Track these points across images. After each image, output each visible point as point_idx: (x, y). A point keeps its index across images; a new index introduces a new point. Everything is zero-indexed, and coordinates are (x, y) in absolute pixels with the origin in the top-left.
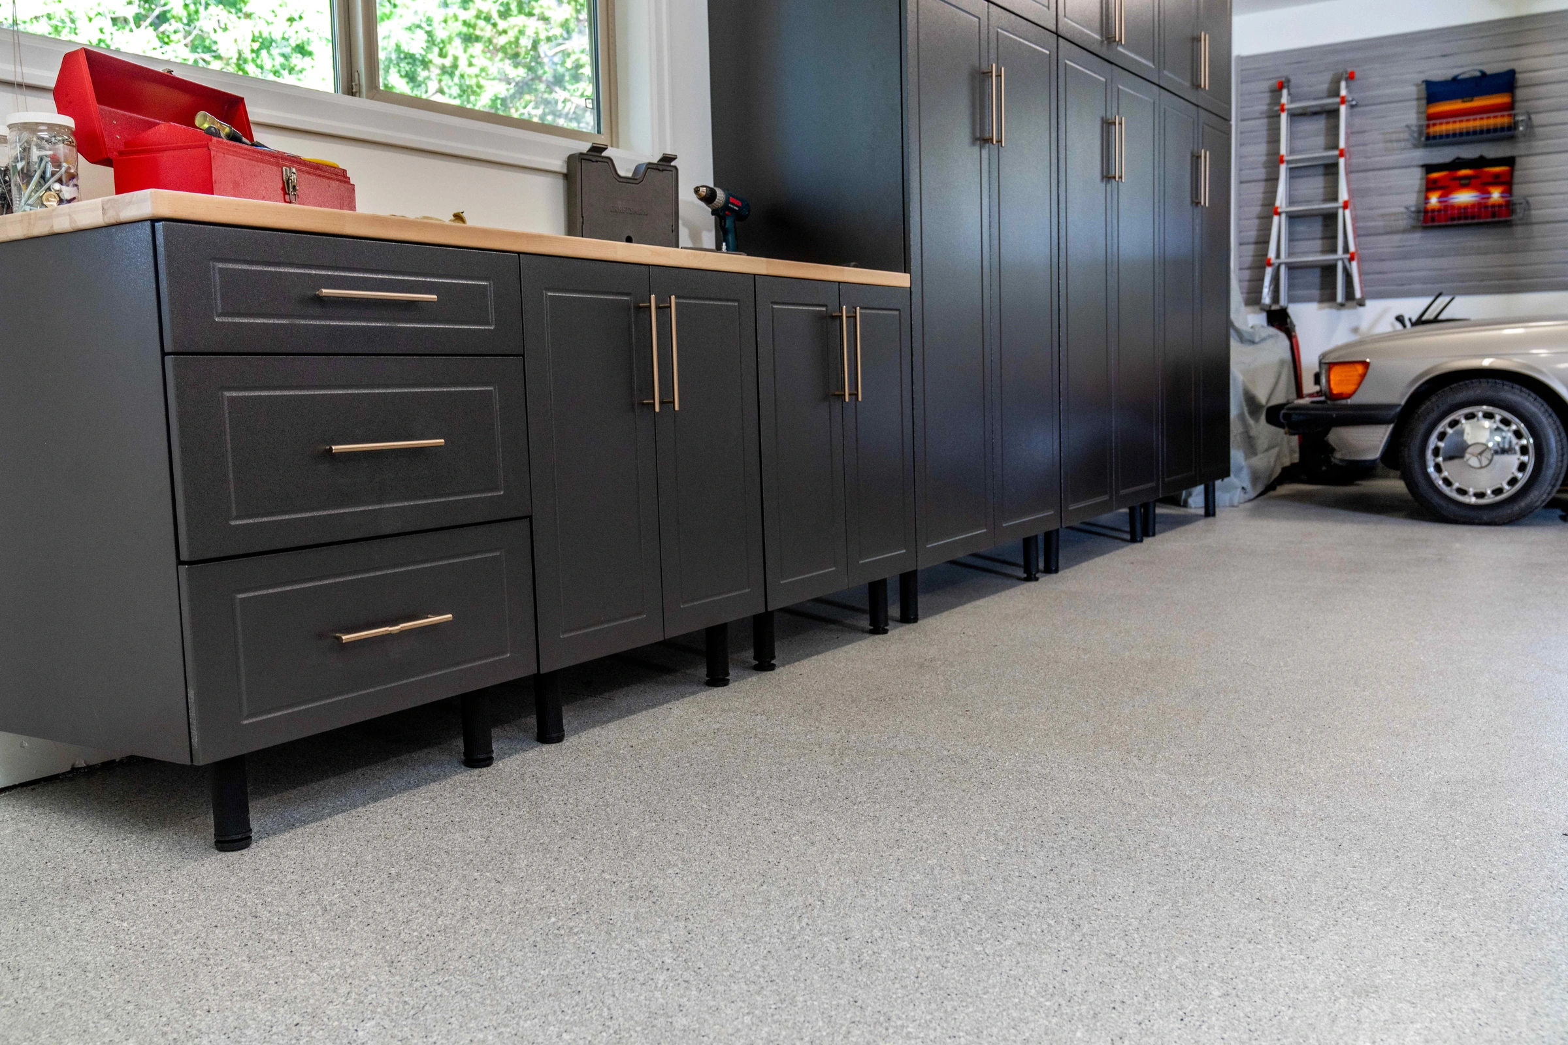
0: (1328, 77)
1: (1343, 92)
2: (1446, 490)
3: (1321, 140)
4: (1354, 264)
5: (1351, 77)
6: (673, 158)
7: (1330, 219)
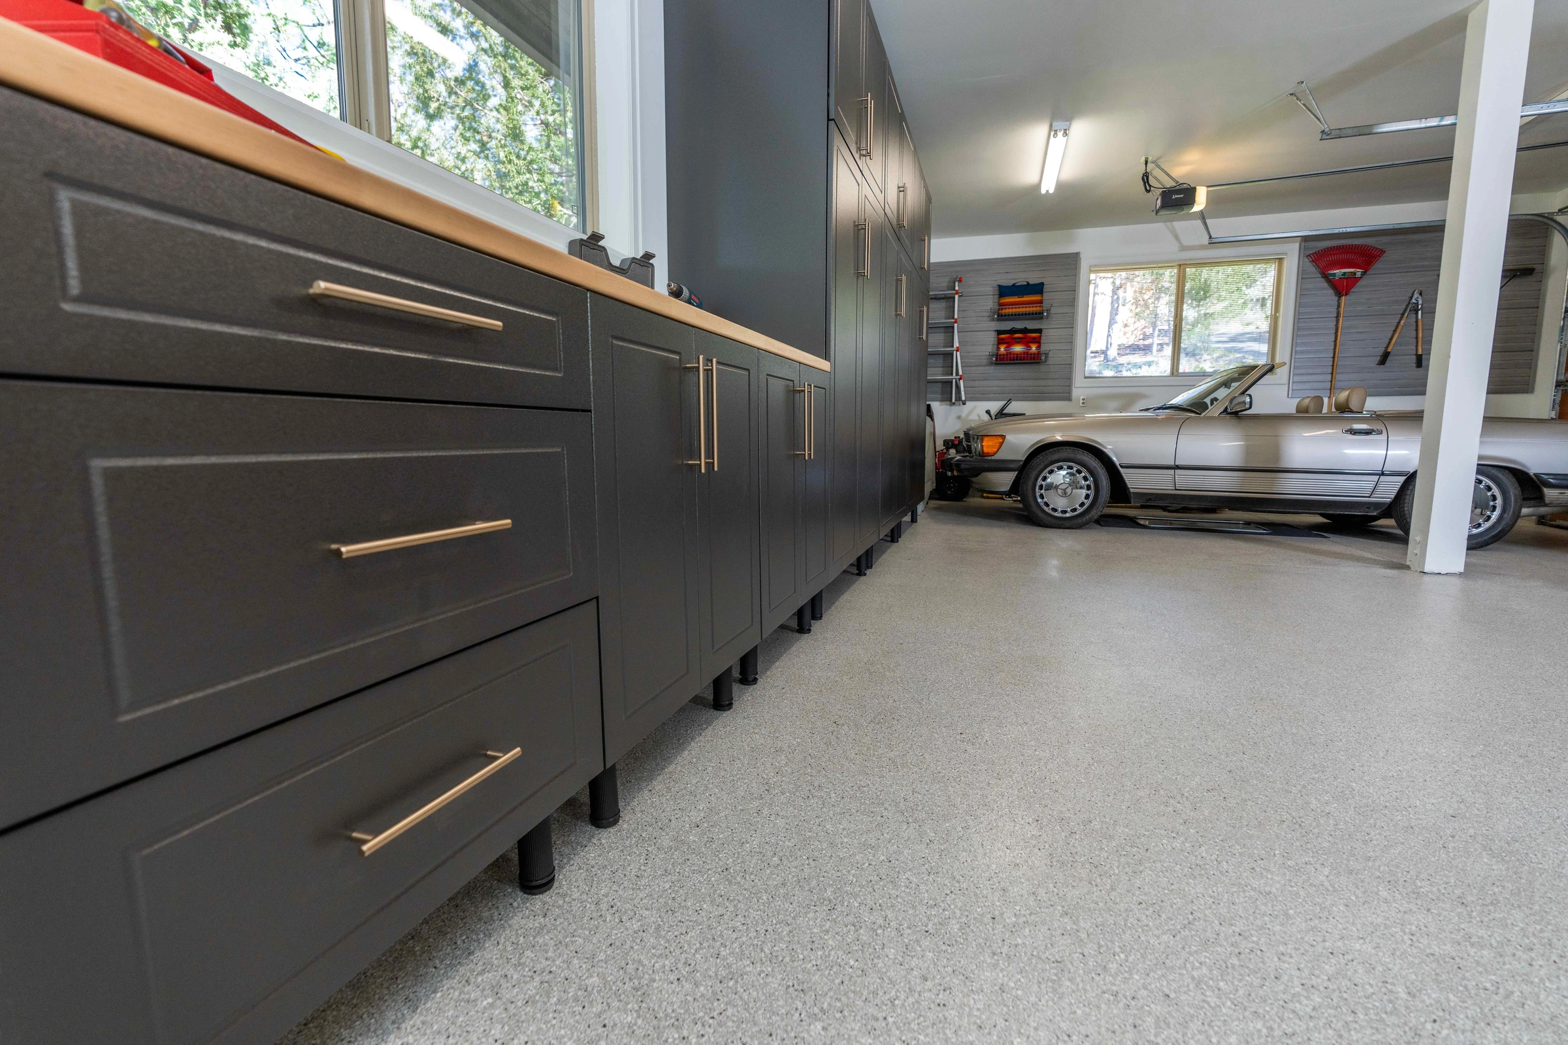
0: (947, 279)
1: (957, 288)
2: (1046, 509)
3: (943, 314)
4: (961, 381)
5: (960, 281)
6: (652, 256)
7: (949, 356)
